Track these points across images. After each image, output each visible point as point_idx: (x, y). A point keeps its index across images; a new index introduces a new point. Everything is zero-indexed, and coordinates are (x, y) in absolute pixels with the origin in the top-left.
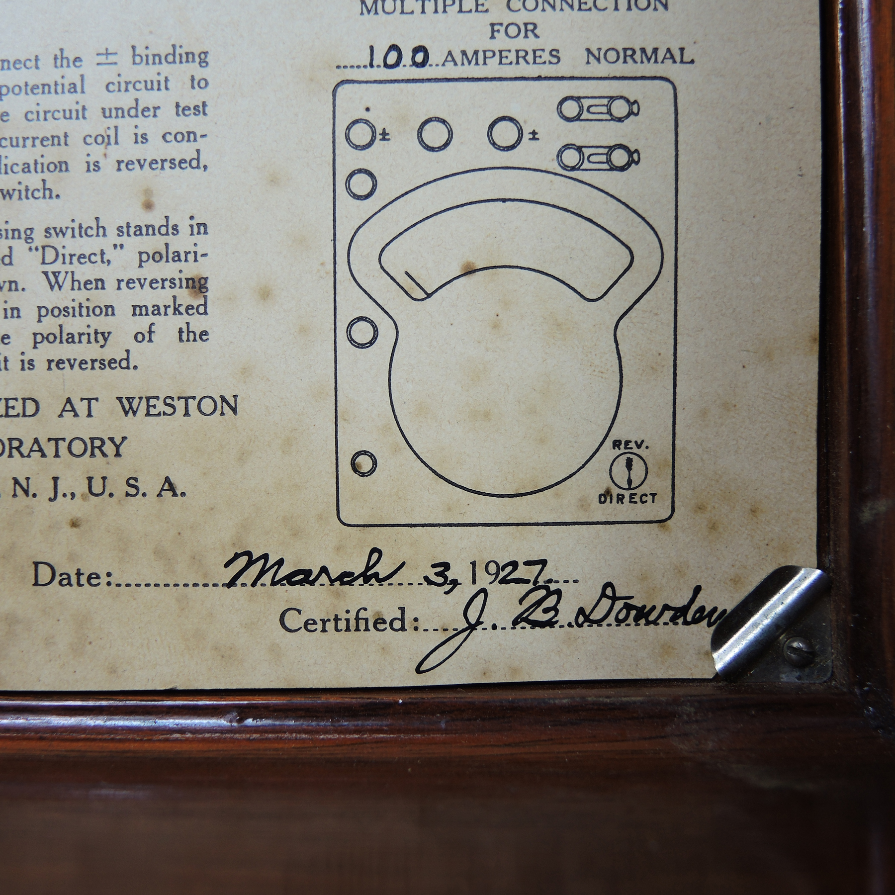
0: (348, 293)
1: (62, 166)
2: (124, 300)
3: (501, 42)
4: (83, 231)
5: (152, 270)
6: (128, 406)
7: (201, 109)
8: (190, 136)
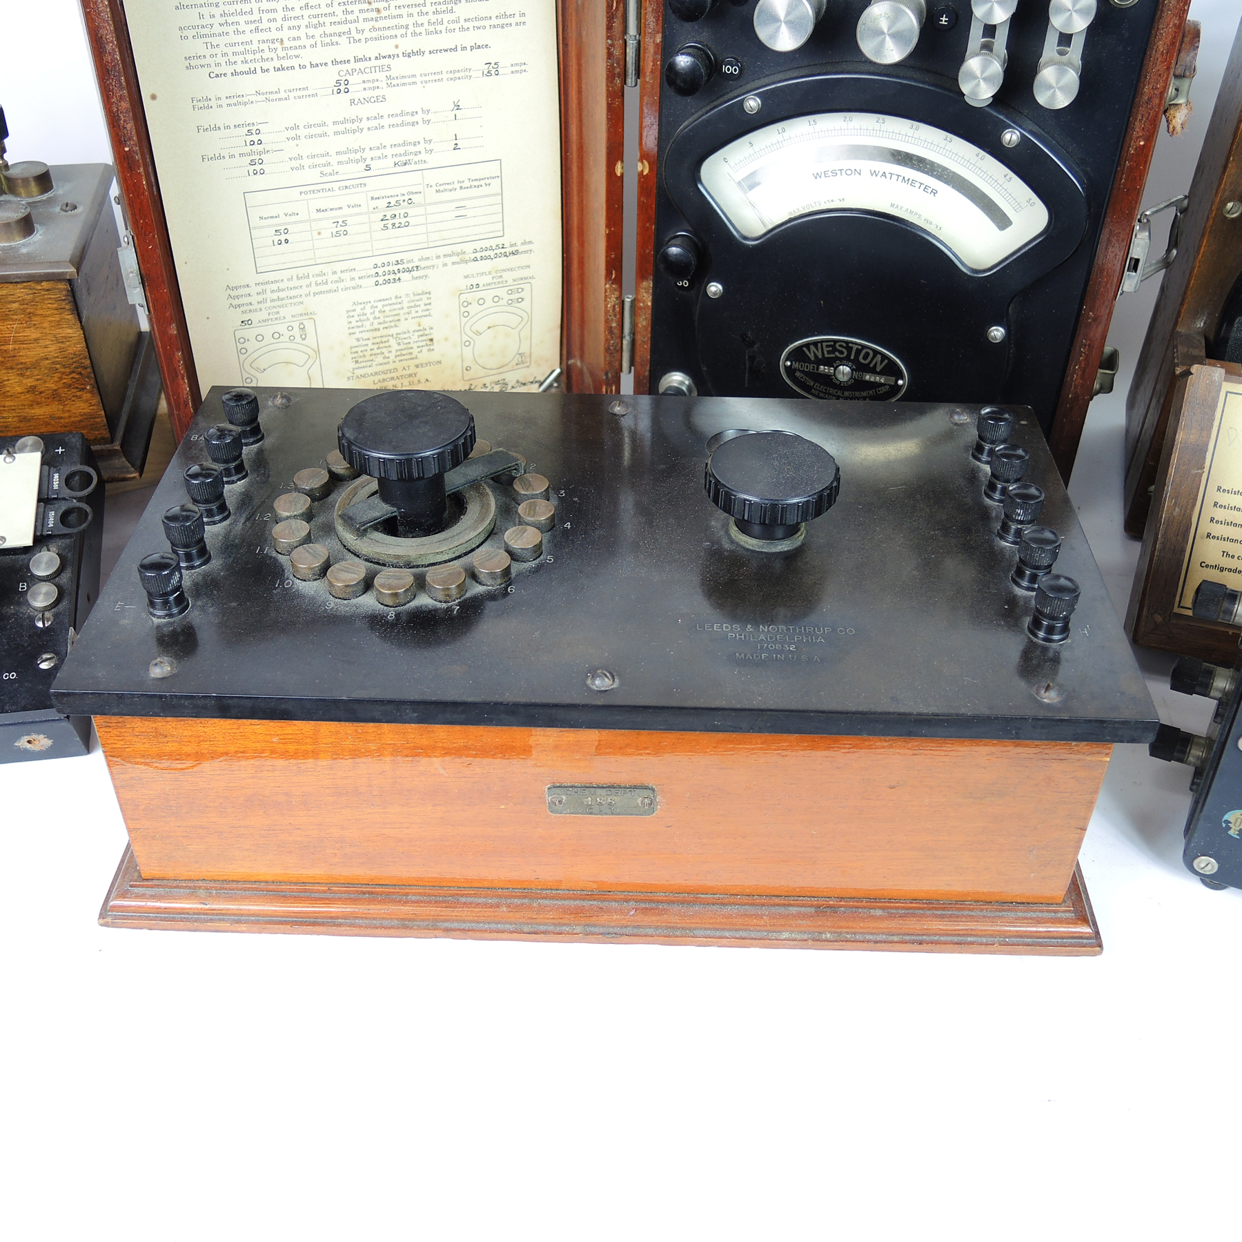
0: (464, 335)
1: (399, 320)
2: (415, 346)
3: (495, 280)
4: (405, 333)
5: (421, 338)
6: (417, 366)
7: (430, 304)
8: (428, 310)
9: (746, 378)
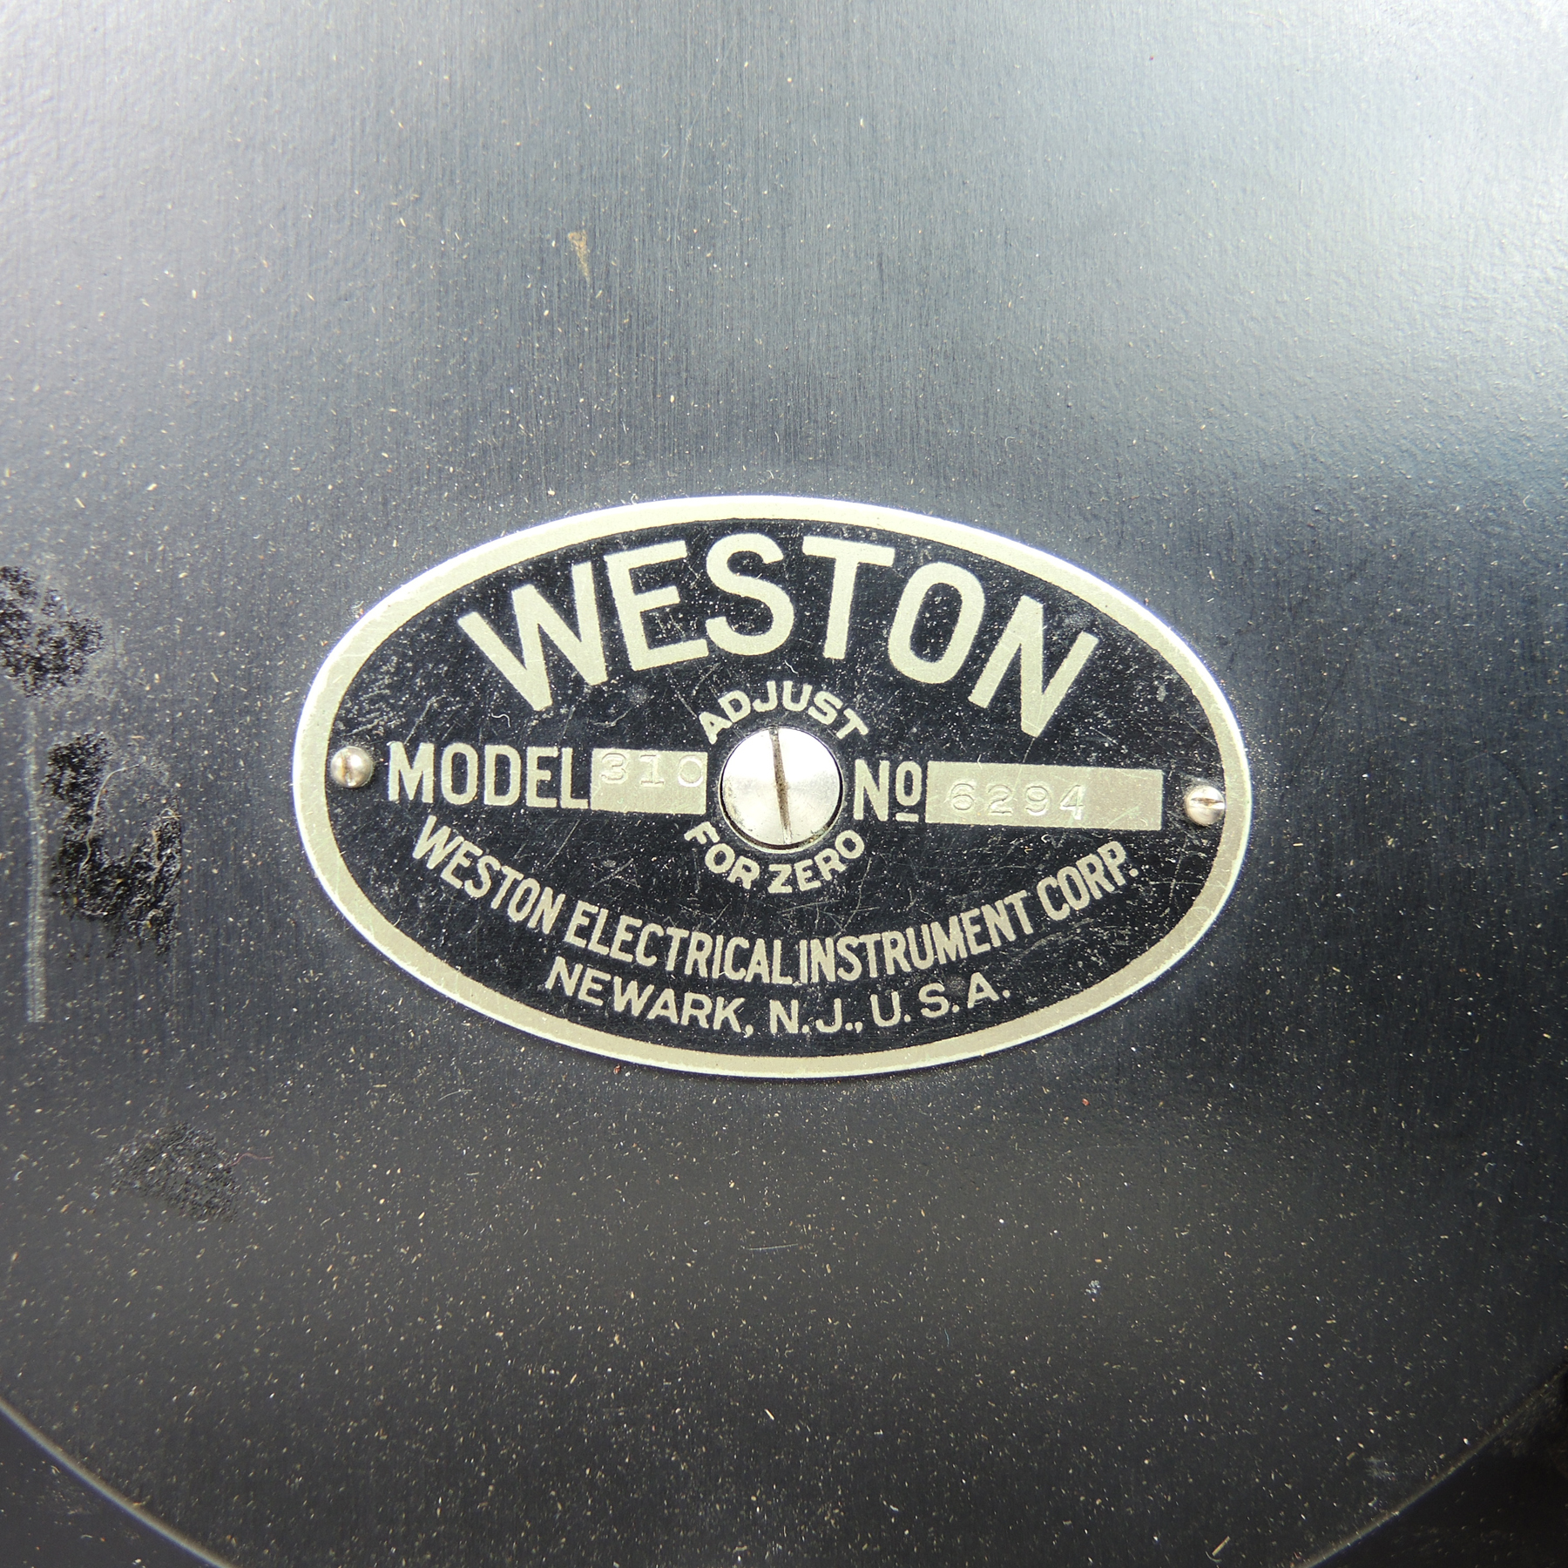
9: (35, 942)
